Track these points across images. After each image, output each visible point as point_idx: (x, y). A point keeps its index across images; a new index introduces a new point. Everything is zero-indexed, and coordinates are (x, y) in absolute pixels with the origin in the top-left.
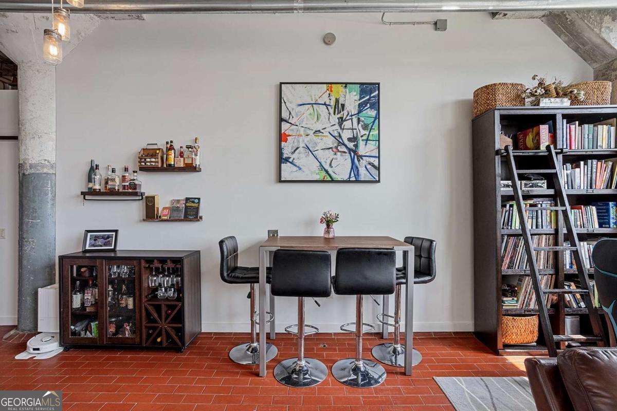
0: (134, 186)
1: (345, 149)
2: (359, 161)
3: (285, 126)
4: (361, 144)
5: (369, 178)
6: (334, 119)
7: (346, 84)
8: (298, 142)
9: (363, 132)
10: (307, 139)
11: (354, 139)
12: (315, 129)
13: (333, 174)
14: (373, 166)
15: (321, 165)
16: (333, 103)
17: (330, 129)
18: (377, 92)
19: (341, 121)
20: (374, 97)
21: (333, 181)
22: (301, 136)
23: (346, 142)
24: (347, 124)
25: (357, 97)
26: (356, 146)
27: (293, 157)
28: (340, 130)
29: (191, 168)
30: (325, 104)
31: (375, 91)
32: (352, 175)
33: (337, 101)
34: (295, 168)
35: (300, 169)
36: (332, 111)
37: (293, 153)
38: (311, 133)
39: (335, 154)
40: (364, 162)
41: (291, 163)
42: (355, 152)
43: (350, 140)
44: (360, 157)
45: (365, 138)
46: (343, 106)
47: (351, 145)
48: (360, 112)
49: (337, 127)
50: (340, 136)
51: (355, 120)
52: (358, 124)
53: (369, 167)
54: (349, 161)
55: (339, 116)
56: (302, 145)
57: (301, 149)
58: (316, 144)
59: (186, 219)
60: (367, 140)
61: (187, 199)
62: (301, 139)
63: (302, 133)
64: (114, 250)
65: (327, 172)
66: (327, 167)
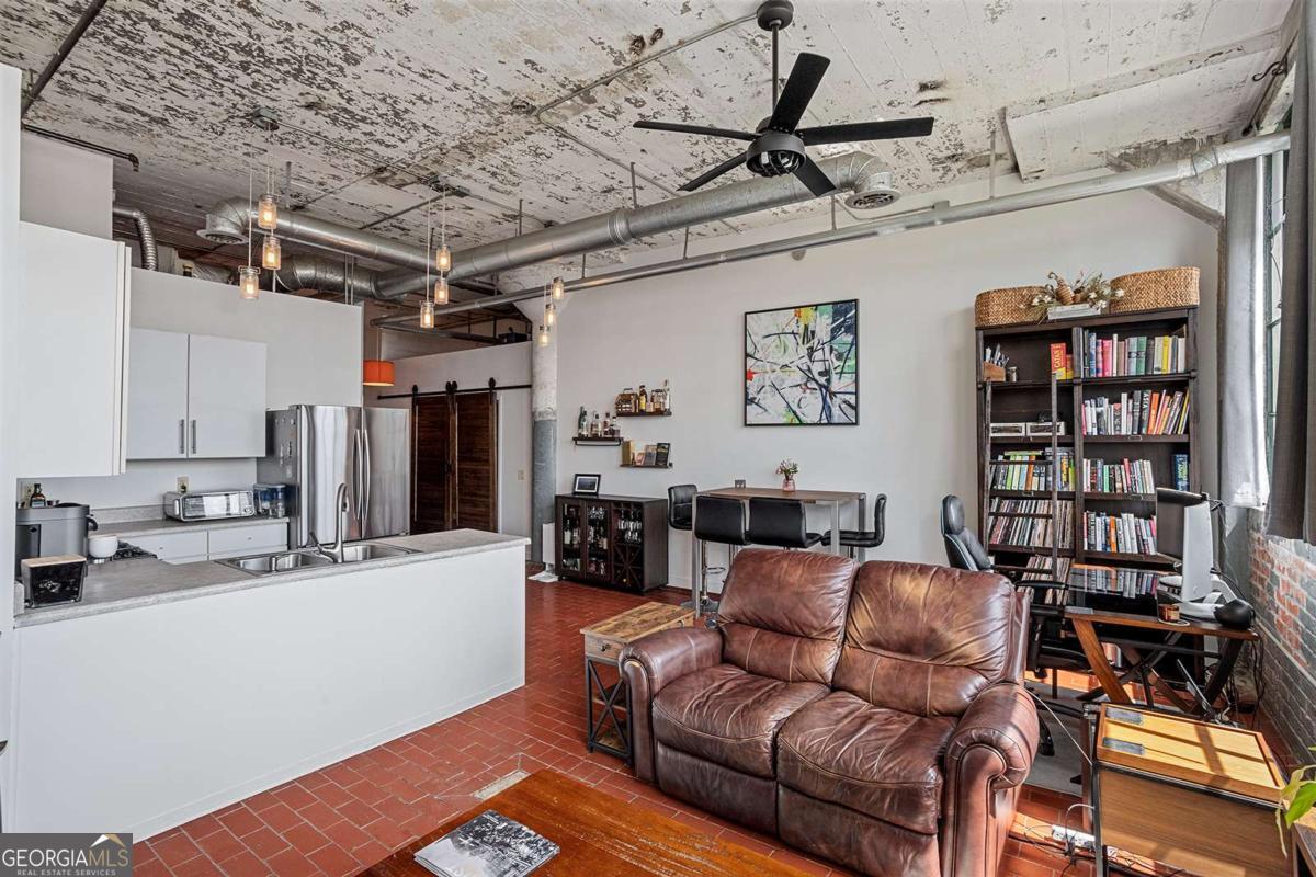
0: (613, 432)
1: (814, 385)
2: (831, 399)
3: (750, 362)
4: (835, 378)
5: (844, 419)
6: (803, 350)
7: (817, 305)
8: (764, 379)
9: (837, 363)
10: (773, 376)
11: (823, 373)
12: (782, 364)
13: (801, 416)
14: (849, 405)
15: (789, 405)
16: (801, 331)
17: (798, 363)
18: (854, 312)
19: (811, 351)
20: (849, 318)
21: (801, 424)
22: (766, 372)
23: (817, 377)
24: (818, 355)
25: (830, 320)
26: (828, 381)
27: (759, 396)
28: (809, 363)
29: (659, 413)
30: (792, 333)
31: (851, 310)
32: (824, 416)
33: (806, 327)
34: (761, 410)
35: (766, 411)
36: (800, 340)
37: (759, 392)
38: (777, 368)
39: (804, 392)
40: (837, 400)
41: (757, 404)
42: (827, 388)
43: (821, 374)
44: (833, 394)
45: (839, 370)
46: (813, 333)
47: (822, 380)
48: (833, 338)
49: (806, 359)
50: (810, 370)
51: (827, 349)
52: (831, 352)
53: (843, 406)
54: (821, 399)
55: (809, 345)
56: (768, 383)
57: (767, 388)
58: (783, 381)
59: (657, 466)
60: (842, 372)
61: (659, 445)
62: (767, 375)
63: (768, 369)
64: (596, 494)
65: (795, 413)
66: (795, 407)
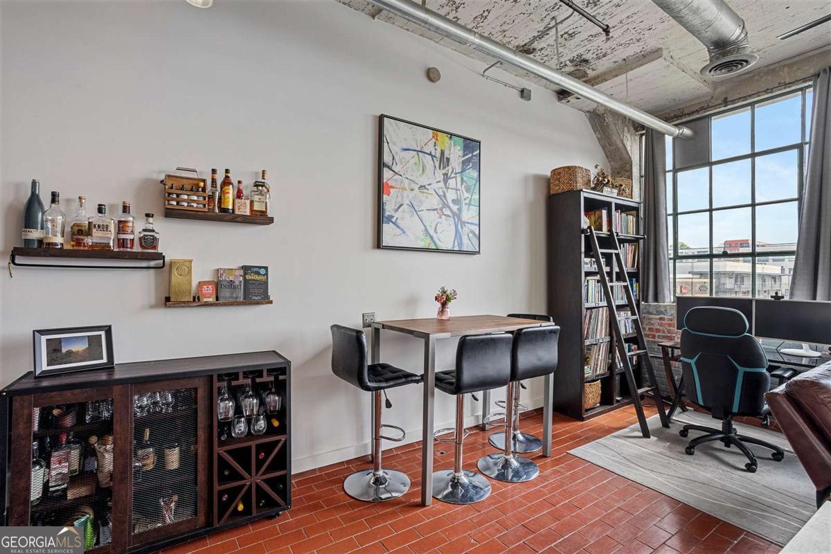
1: (449, 213)
2: (462, 228)
3: (387, 174)
4: (465, 208)
5: (471, 249)
6: (439, 174)
7: (452, 135)
8: (403, 197)
9: (466, 195)
10: (411, 195)
11: (455, 202)
12: (420, 184)
13: (437, 242)
14: (474, 234)
15: (426, 229)
16: (438, 155)
17: (436, 186)
18: (478, 151)
19: (446, 177)
20: (475, 156)
21: (437, 251)
22: (405, 189)
23: (451, 204)
24: (451, 182)
25: (461, 153)
26: (460, 210)
27: (396, 215)
28: (444, 189)
29: (260, 218)
30: (430, 154)
31: (476, 150)
32: (456, 244)
33: (442, 153)
34: (399, 232)
35: (404, 232)
36: (437, 164)
37: (397, 210)
38: (416, 188)
39: (440, 217)
40: (466, 230)
41: (394, 223)
42: (459, 219)
43: (453, 201)
44: (463, 224)
45: (467, 201)
46: (448, 159)
47: (455, 208)
48: (463, 170)
49: (442, 184)
50: (445, 196)
51: (459, 179)
52: (462, 184)
53: (471, 235)
54: (453, 227)
55: (444, 171)
56: (406, 202)
57: (405, 207)
58: (421, 202)
59: (248, 301)
60: (470, 204)
61: (246, 269)
62: (405, 193)
63: (406, 186)
65: (432, 238)
66: (432, 232)
